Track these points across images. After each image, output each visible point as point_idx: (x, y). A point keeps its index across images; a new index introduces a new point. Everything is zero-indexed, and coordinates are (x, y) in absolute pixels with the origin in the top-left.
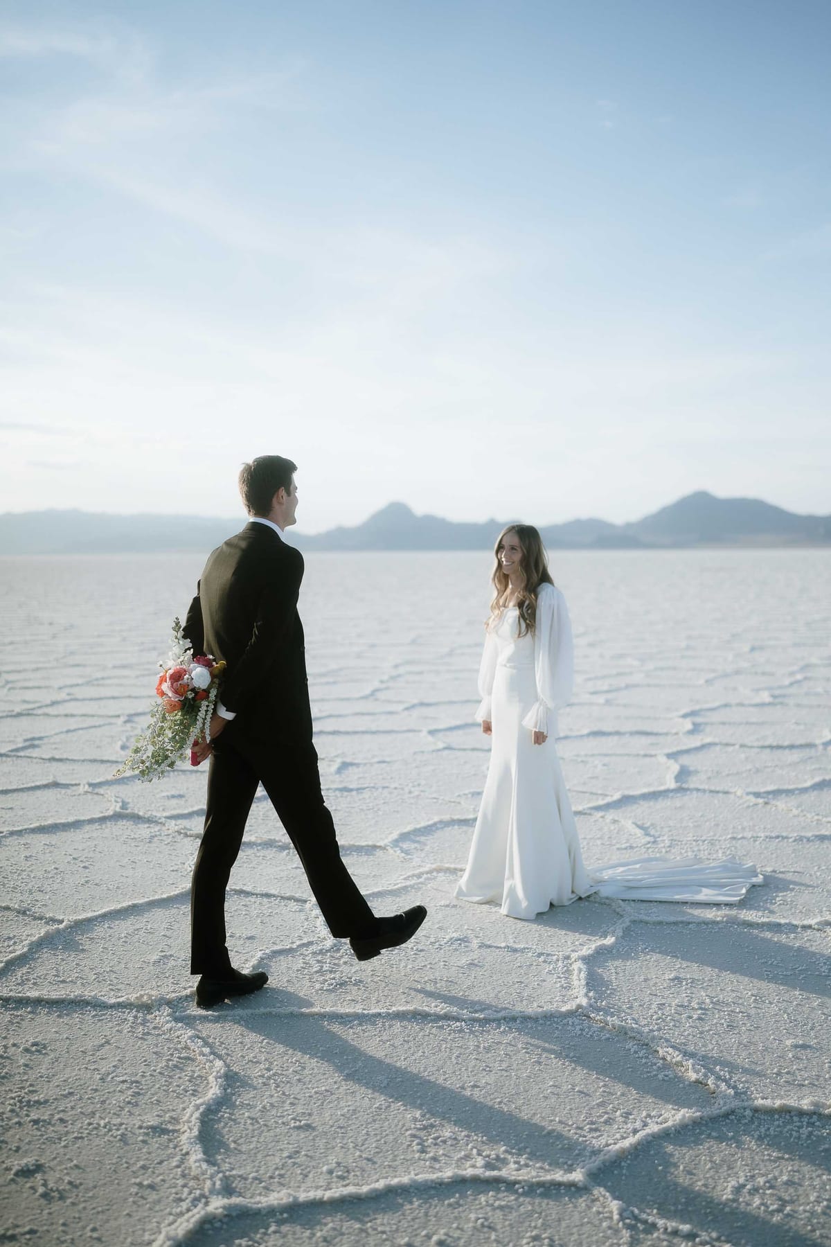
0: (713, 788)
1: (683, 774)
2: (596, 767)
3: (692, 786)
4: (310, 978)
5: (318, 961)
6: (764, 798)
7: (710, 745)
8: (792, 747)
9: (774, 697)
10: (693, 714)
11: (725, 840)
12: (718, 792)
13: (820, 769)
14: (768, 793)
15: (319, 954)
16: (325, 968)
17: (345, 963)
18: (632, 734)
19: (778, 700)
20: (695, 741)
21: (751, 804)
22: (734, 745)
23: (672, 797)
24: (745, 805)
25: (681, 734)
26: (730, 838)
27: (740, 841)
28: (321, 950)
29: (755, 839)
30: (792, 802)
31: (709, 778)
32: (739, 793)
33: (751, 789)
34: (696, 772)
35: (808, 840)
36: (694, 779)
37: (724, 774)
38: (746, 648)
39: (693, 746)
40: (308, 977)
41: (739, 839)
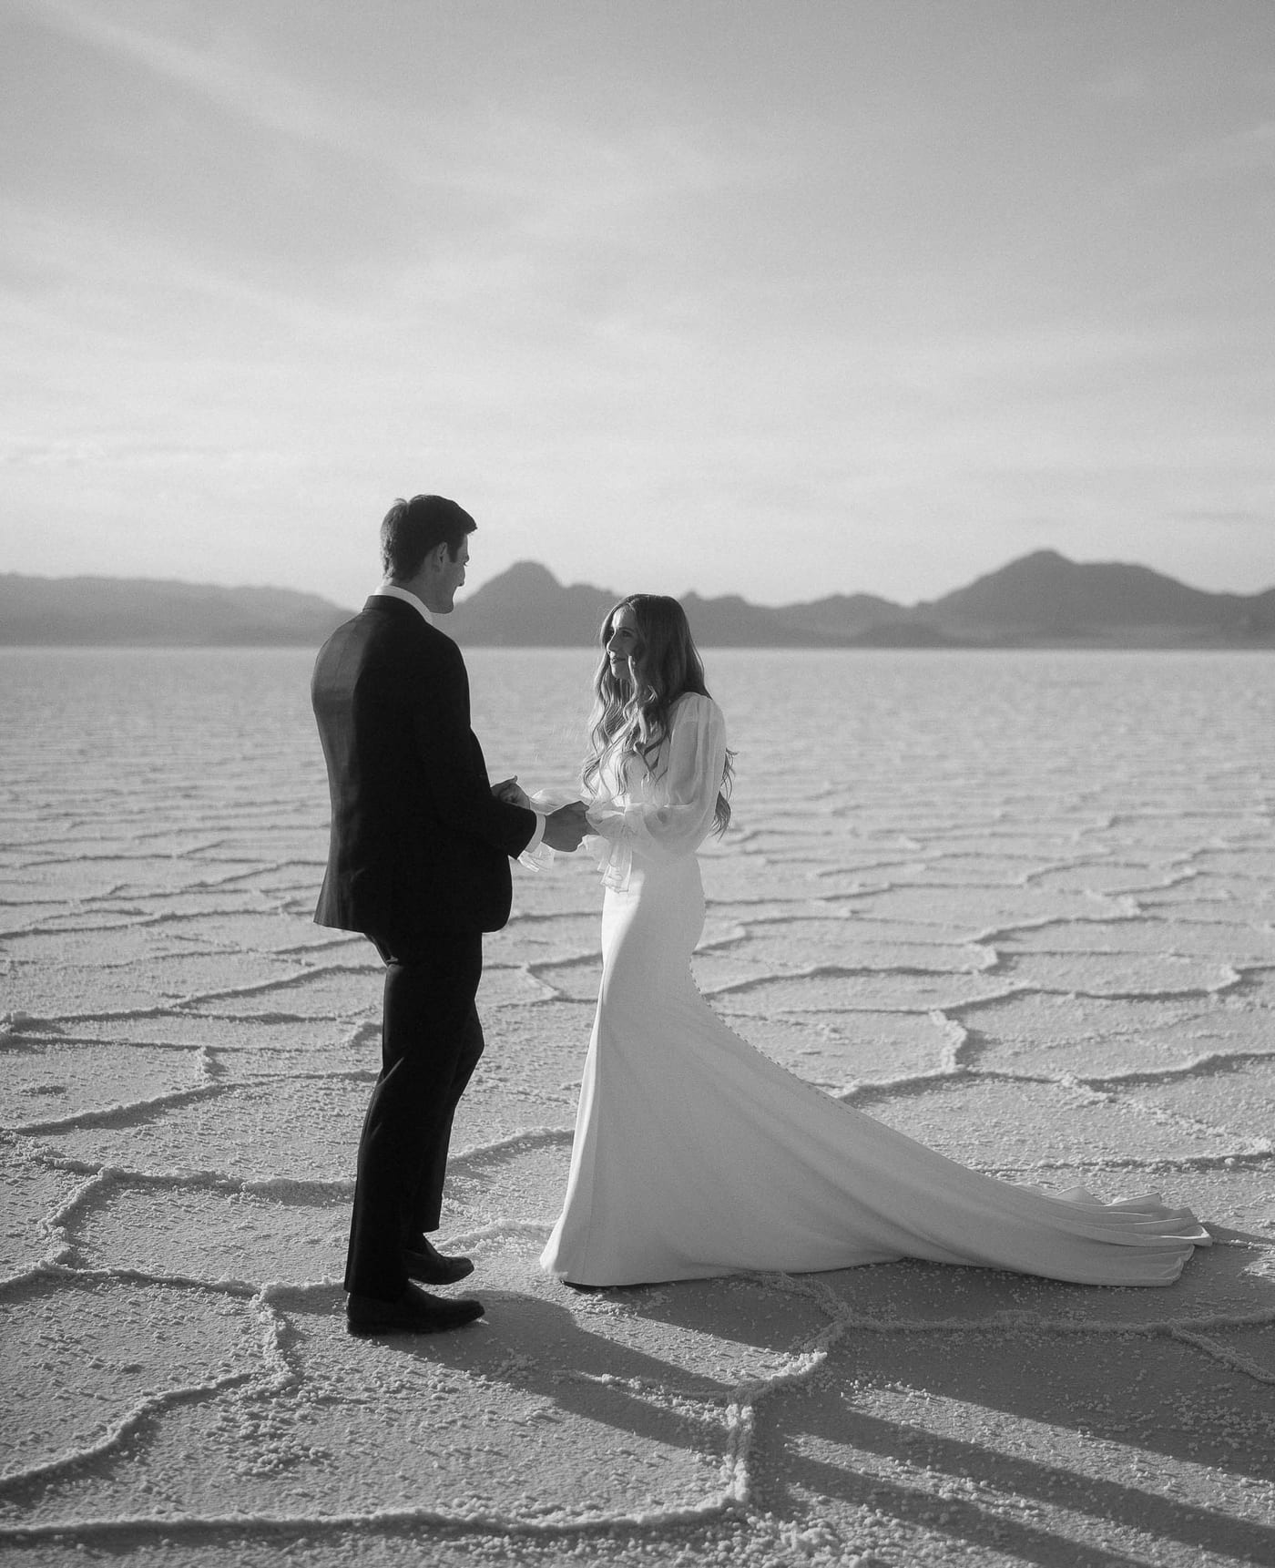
0: (1021, 1073)
1: (973, 1046)
2: (818, 1034)
3: (984, 1070)
4: (231, 1451)
5: (253, 1416)
6: (1108, 1091)
7: (1025, 992)
8: (1165, 997)
9: (1142, 906)
10: (1002, 936)
11: (1033, 1170)
12: (1029, 1080)
13: (1211, 1036)
14: (1117, 1081)
15: (256, 1401)
16: (262, 1430)
17: (304, 1418)
18: (892, 972)
19: (1149, 913)
20: (1001, 987)
21: (1086, 1103)
22: (1065, 993)
23: (948, 1089)
24: (1074, 1106)
25: (975, 973)
26: (1042, 1167)
27: (1059, 1172)
28: (261, 1393)
29: (1086, 1166)
30: (1159, 1095)
31: (1016, 1054)
32: (1065, 1083)
33: (1086, 1076)
34: (996, 1042)
35: (1179, 1169)
36: (990, 1055)
37: (1043, 1047)
38: (1103, 822)
39: (996, 994)
40: (226, 1448)
41: (1058, 1168)
